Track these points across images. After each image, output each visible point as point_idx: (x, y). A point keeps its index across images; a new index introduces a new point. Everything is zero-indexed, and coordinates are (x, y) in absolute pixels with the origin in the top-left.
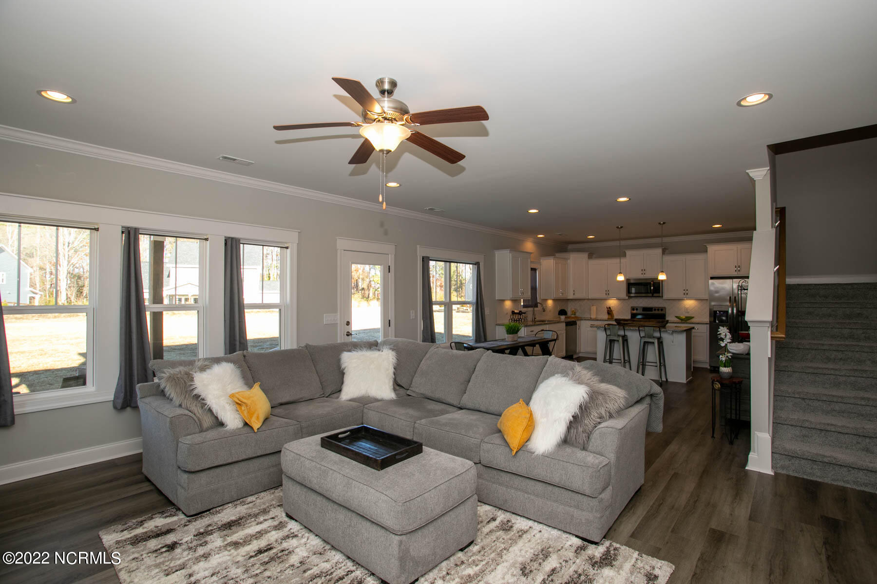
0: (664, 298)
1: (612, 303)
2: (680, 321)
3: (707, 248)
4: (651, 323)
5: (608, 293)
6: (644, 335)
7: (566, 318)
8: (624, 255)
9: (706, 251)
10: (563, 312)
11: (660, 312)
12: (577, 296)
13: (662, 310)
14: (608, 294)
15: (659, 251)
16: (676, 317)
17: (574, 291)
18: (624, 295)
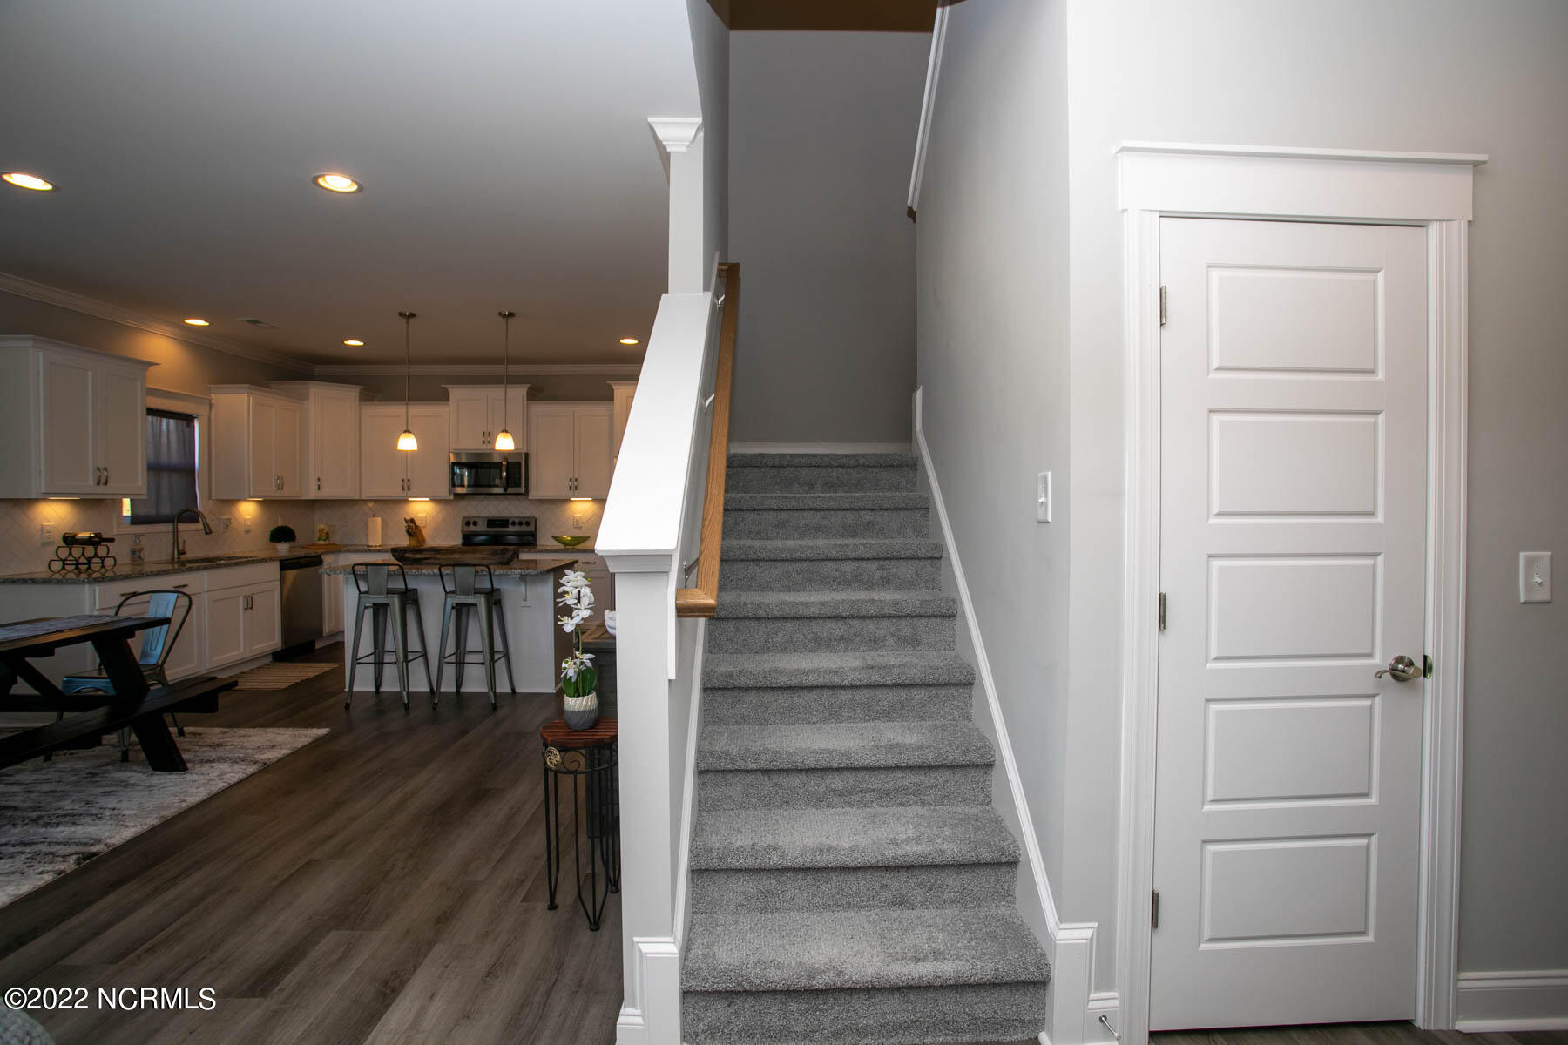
0: (530, 497)
1: (422, 508)
2: (562, 547)
3: (613, 390)
4: (478, 556)
5: (407, 486)
6: (453, 589)
7: (291, 547)
8: (444, 397)
9: (611, 398)
10: (282, 534)
11: (524, 528)
12: (328, 492)
13: (528, 524)
14: (409, 489)
15: (519, 392)
16: (555, 538)
17: (319, 479)
18: (443, 490)
